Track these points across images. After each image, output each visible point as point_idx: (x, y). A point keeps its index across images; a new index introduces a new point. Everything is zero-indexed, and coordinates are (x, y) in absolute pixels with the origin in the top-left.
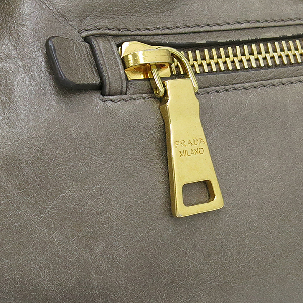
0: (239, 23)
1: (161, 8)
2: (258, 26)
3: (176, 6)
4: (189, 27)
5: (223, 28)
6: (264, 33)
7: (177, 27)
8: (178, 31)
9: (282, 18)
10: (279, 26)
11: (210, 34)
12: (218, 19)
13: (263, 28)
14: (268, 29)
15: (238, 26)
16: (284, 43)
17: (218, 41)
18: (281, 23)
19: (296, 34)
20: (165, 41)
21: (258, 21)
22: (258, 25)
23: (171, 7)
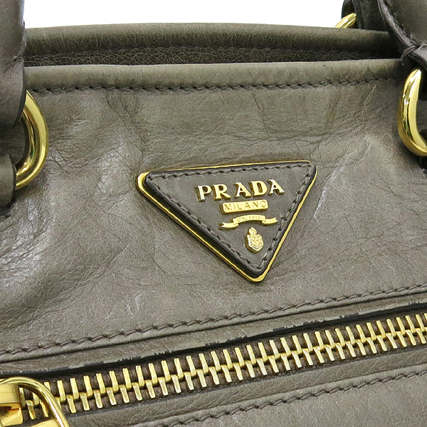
0: (139, 331)
1: (12, 321)
2: (171, 332)
3: (37, 316)
4: (58, 344)
5: (113, 341)
6: (181, 342)
7: (40, 347)
8: (41, 352)
9: (211, 317)
10: (206, 329)
11: (92, 352)
12: (105, 329)
13: (178, 334)
14: (187, 335)
15: (138, 336)
16: (213, 354)
17: (105, 362)
18: (209, 325)
19: (232, 338)
20: (18, 370)
21: (171, 326)
22: (170, 330)
23: (28, 318)
